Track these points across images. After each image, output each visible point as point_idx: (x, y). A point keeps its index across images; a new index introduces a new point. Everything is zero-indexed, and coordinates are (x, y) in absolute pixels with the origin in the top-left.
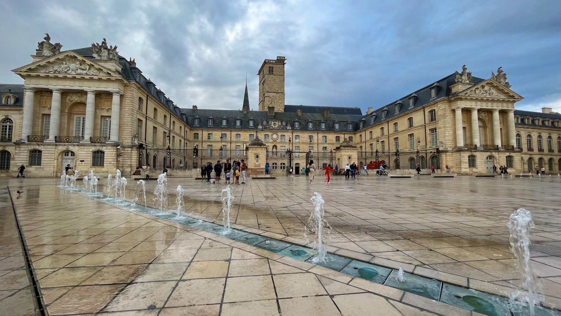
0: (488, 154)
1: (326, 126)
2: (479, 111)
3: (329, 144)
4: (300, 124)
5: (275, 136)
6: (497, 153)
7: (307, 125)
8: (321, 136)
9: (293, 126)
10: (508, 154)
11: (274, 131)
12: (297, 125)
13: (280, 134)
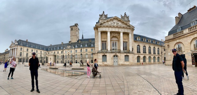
0: (114, 54)
1: (87, 45)
2: (111, 32)
3: (88, 52)
4: (77, 45)
5: (69, 51)
6: (119, 54)
7: (80, 46)
8: (85, 49)
9: (75, 47)
10: (126, 54)
11: (68, 49)
12: (76, 46)
13: (70, 50)
